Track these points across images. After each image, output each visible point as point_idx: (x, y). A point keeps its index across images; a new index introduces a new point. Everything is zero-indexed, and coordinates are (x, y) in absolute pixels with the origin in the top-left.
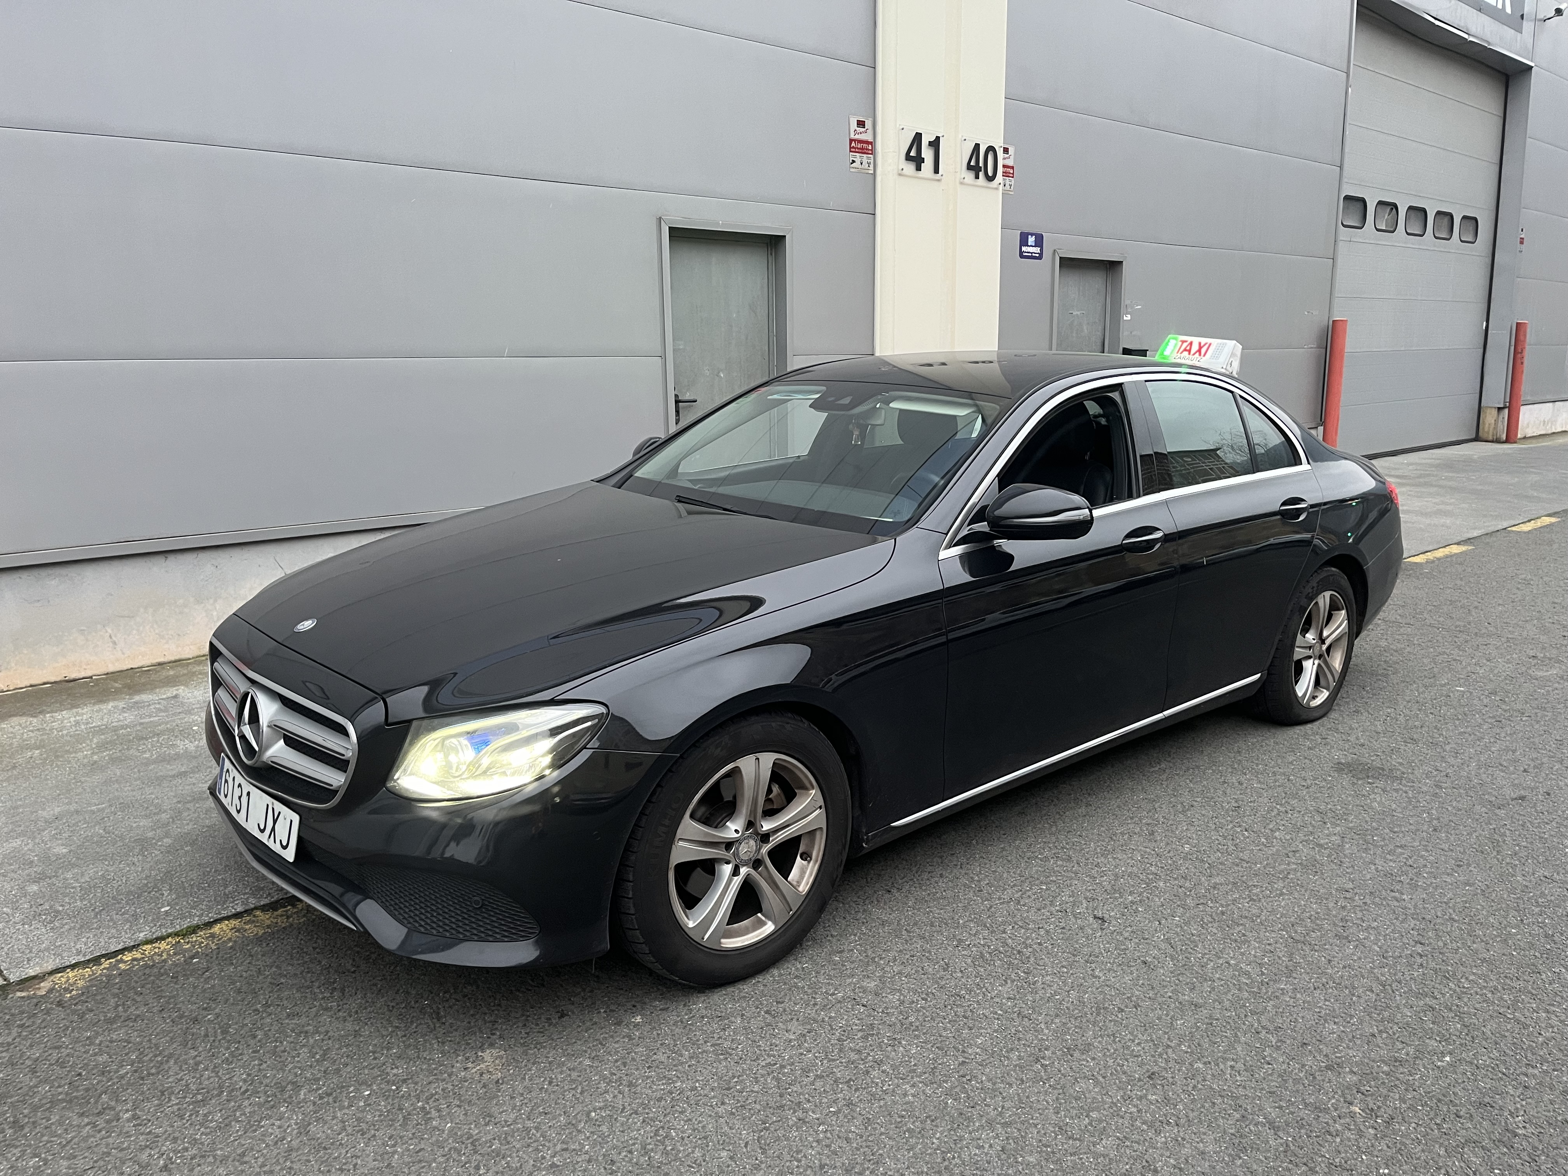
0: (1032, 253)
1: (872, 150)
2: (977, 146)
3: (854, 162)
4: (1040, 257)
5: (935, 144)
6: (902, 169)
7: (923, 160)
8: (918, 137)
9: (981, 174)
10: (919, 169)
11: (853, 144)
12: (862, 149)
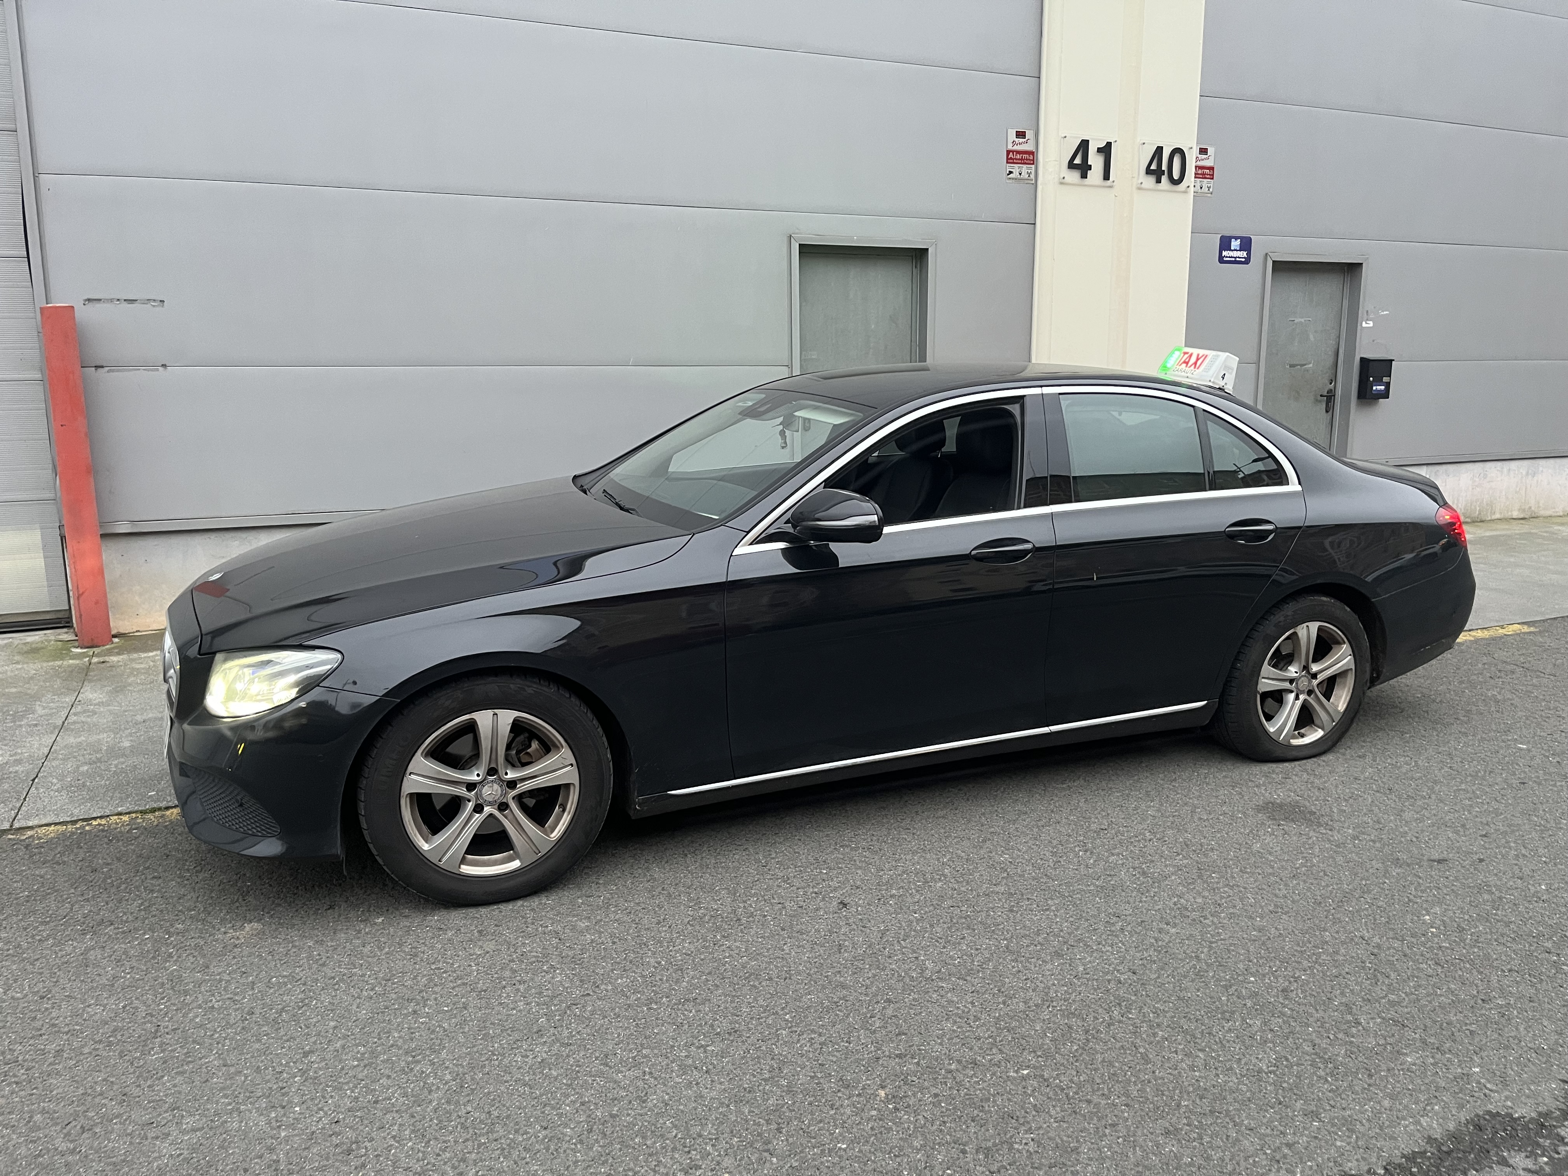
0: (1236, 258)
1: (1033, 160)
2: (1159, 150)
3: (1011, 172)
4: (1247, 261)
5: (1106, 151)
6: (1064, 178)
7: (1090, 167)
8: (1084, 145)
9: (1164, 178)
10: (1084, 176)
11: (1011, 155)
12: (1022, 159)
